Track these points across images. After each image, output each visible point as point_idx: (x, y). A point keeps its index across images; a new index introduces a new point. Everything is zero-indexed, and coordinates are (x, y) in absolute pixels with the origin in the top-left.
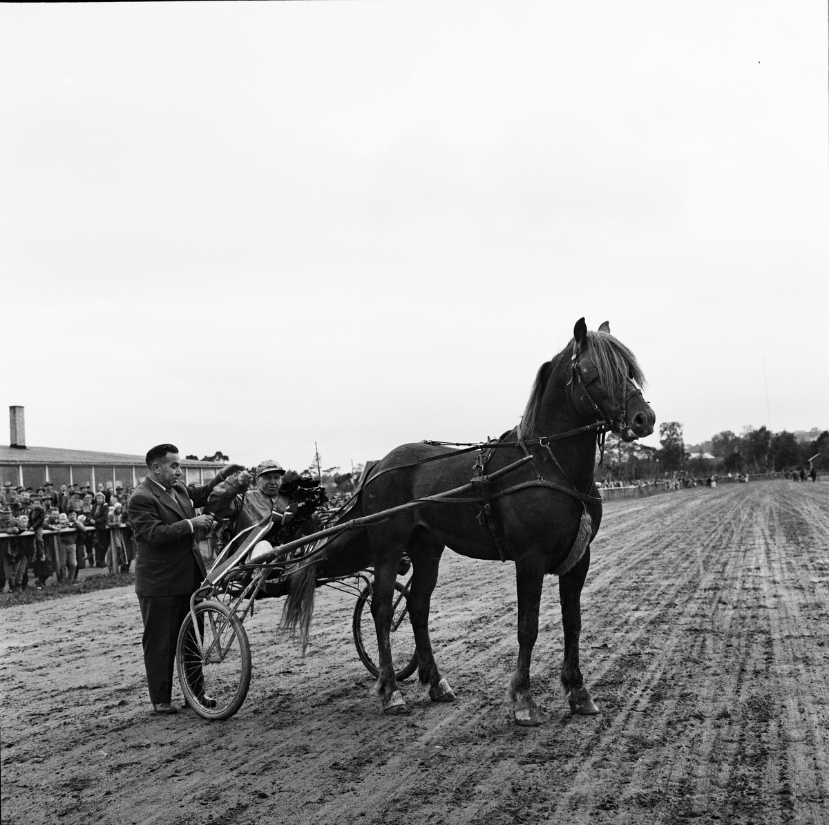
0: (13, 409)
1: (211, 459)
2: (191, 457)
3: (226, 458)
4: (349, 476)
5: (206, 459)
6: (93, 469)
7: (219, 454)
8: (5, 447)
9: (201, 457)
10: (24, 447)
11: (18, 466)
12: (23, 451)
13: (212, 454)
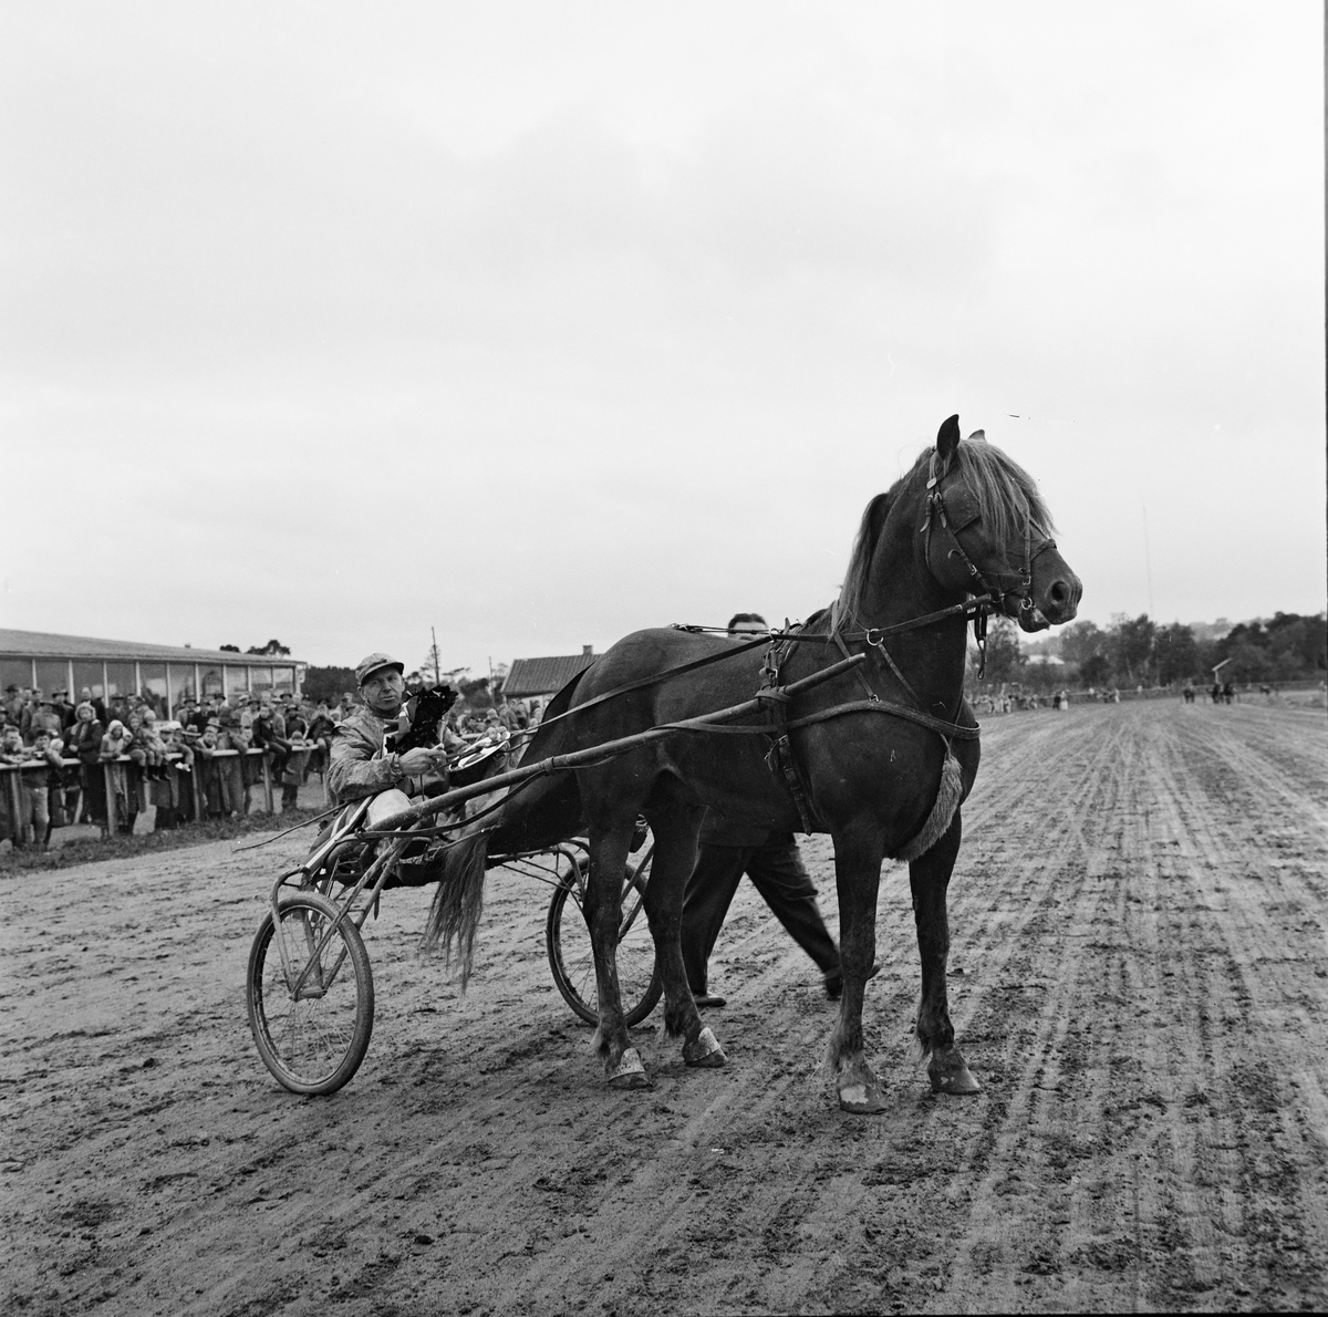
1: (262, 651)
2: (229, 648)
3: (286, 651)
4: (484, 683)
5: (252, 651)
6: (71, 664)
7: (274, 644)
9: (244, 649)
13: (262, 644)
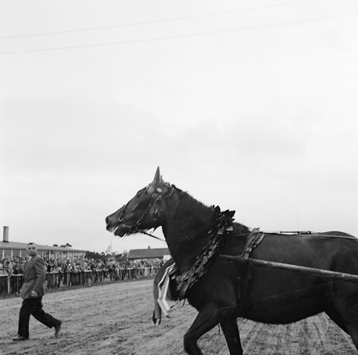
0: (5, 228)
1: (64, 246)
2: (56, 245)
3: (71, 246)
4: (121, 255)
5: (62, 246)
7: (68, 245)
8: (1, 242)
9: (59, 245)
10: (7, 242)
11: (3, 249)
12: (7, 243)
13: (64, 244)
